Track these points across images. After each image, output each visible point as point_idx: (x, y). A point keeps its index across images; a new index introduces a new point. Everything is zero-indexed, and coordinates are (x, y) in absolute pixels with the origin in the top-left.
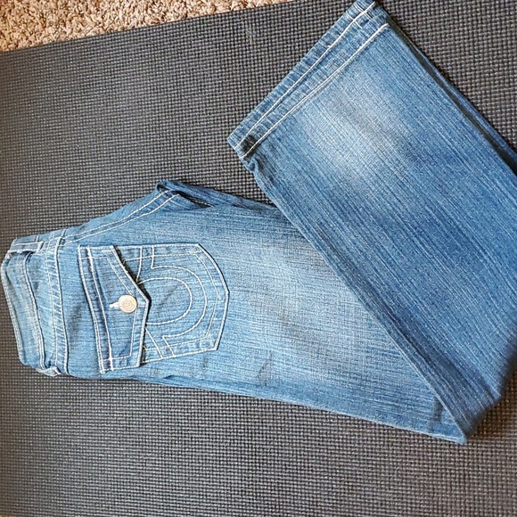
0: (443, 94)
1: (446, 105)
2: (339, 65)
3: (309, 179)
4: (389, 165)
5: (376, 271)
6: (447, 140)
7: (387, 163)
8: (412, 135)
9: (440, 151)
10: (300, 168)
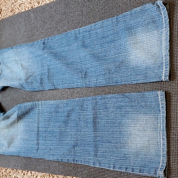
0: (132, 82)
1: (129, 81)
2: (165, 56)
3: (140, 23)
4: (126, 54)
5: (104, 32)
6: (121, 75)
7: (126, 53)
8: (130, 66)
9: (120, 71)
10: (145, 22)
